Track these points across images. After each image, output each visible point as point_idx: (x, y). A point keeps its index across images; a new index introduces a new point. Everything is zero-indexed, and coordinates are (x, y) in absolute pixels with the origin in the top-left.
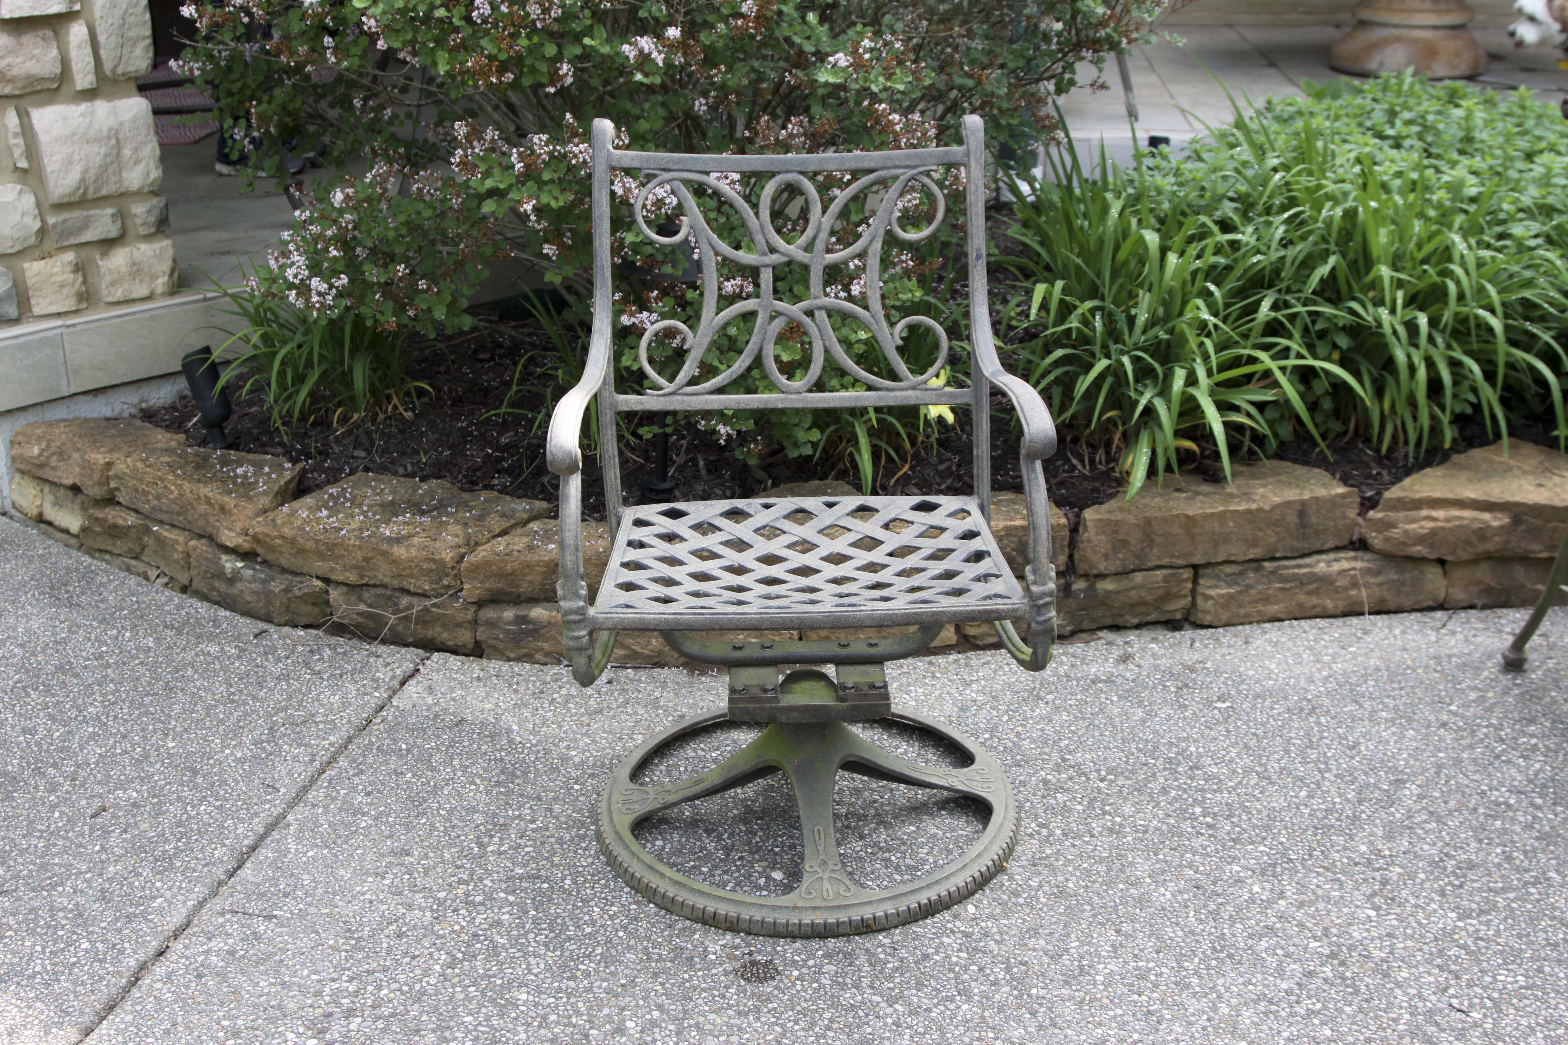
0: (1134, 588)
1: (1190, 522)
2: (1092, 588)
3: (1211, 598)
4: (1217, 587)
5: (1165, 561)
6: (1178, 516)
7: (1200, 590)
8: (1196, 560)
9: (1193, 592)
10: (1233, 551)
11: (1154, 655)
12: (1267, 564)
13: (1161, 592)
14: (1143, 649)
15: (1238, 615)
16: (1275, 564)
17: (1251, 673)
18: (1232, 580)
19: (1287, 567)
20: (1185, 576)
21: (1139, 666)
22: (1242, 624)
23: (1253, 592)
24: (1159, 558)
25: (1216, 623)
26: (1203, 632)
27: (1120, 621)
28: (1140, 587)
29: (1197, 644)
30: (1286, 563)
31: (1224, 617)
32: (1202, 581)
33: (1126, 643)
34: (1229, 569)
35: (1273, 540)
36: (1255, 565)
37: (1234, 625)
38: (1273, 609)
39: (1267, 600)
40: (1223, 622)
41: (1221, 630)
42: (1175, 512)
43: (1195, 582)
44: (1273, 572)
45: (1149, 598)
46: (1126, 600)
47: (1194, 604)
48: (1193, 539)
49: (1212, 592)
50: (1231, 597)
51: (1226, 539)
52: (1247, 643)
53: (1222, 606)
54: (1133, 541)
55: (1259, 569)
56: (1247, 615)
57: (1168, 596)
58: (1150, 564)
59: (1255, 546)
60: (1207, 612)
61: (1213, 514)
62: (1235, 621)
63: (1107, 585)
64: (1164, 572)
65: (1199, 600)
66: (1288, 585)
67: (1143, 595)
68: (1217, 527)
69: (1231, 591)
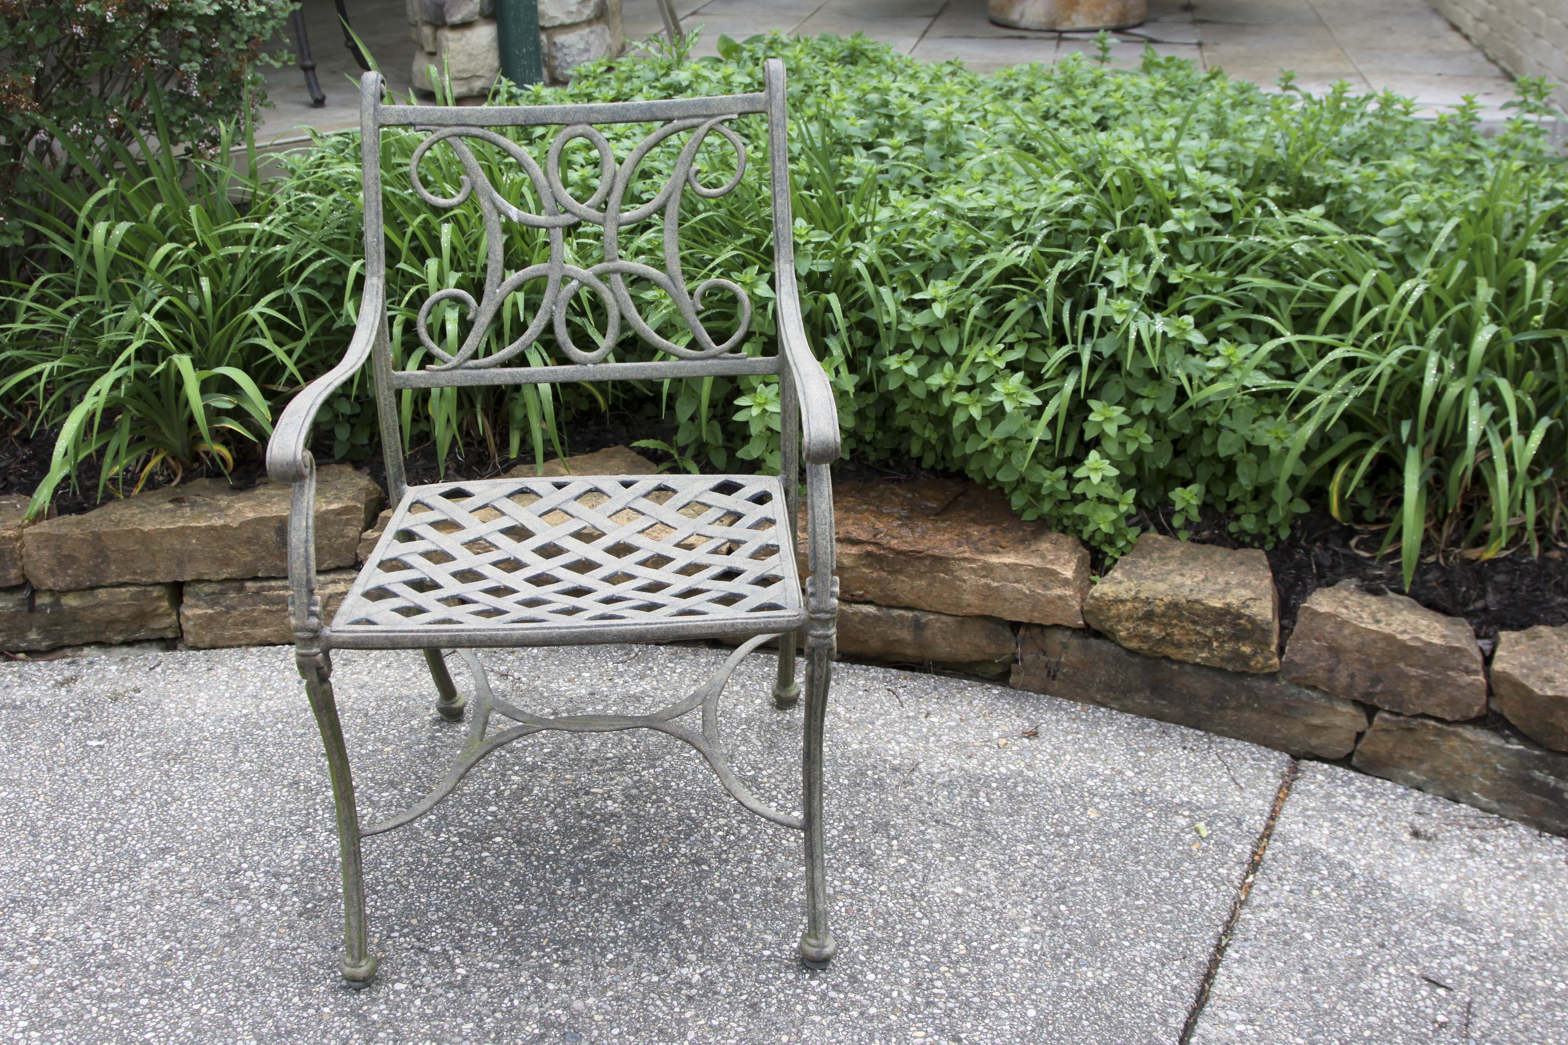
0: (100, 605)
1: (146, 538)
2: (56, 603)
3: (189, 618)
4: (197, 606)
5: (127, 578)
6: (132, 531)
7: (182, 608)
8: (160, 579)
12: (249, 584)
15: (224, 638)
16: (259, 584)
18: (213, 600)
19: (271, 588)
20: (156, 594)
22: (230, 647)
23: (235, 613)
24: (119, 575)
25: (200, 645)
27: (103, 638)
28: (103, 604)
30: (273, 583)
31: (207, 639)
32: (183, 600)
34: (207, 589)
35: (249, 559)
36: (237, 584)
37: (222, 648)
38: (261, 632)
39: (253, 622)
40: (207, 644)
44: (258, 593)
45: (123, 616)
46: (97, 616)
48: (153, 556)
49: (189, 613)
50: (211, 618)
53: (202, 627)
54: (83, 557)
55: (241, 589)
56: (234, 638)
58: (110, 581)
59: (228, 565)
60: (189, 633)
61: (169, 530)
62: (221, 643)
63: (71, 601)
64: (133, 589)
65: (182, 620)
66: (275, 608)
67: (114, 612)
68: (177, 544)
69: (210, 611)
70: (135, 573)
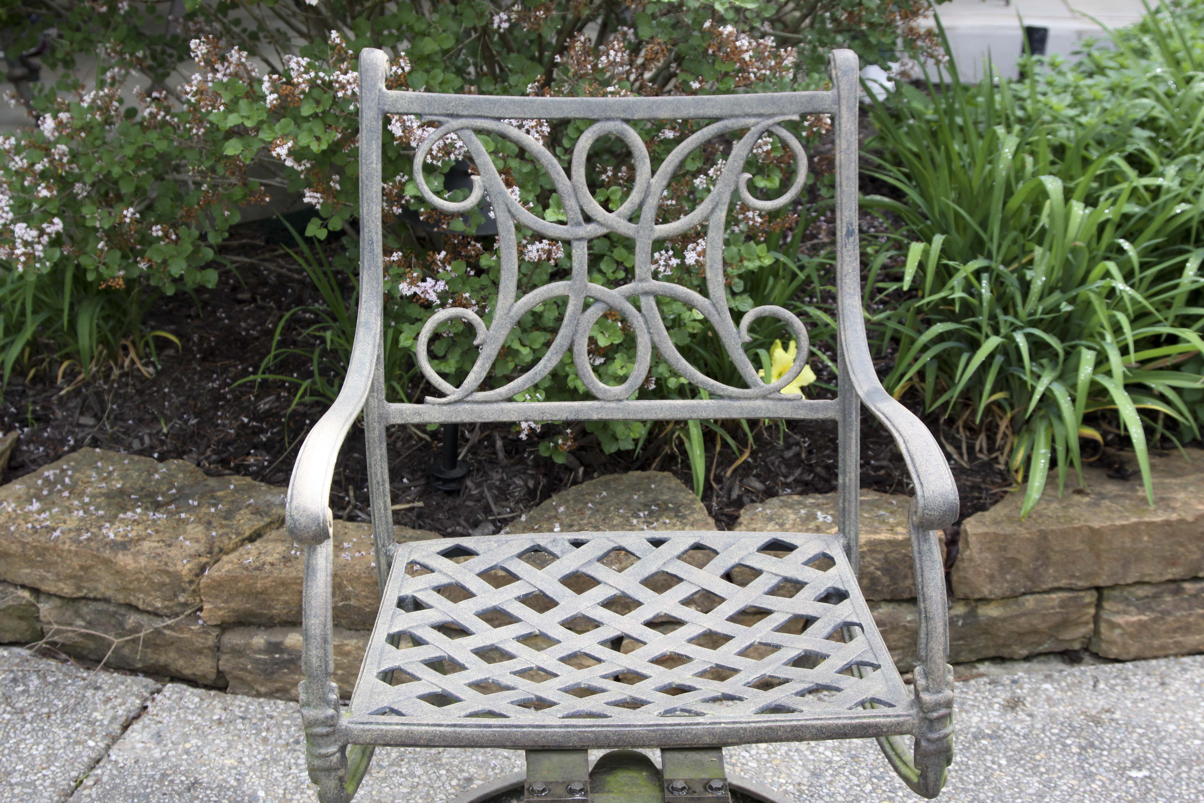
0: (1024, 614)
1: (1095, 537)
2: (972, 614)
3: (1119, 626)
4: (1125, 613)
5: (1063, 583)
6: (1080, 529)
7: (1104, 615)
8: (1101, 582)
9: (1096, 619)
10: (1147, 571)
11: (1049, 699)
12: (1187, 586)
13: (1058, 619)
14: (1035, 691)
15: (1152, 647)
16: (1199, 586)
17: (1171, 727)
18: (1144, 605)
20: (1088, 600)
21: (1031, 715)
22: (1156, 657)
23: (1170, 619)
24: (1056, 579)
25: (1124, 657)
26: (1108, 667)
27: (1005, 653)
28: (1032, 613)
29: (1102, 685)
31: (1134, 650)
32: (1106, 605)
33: (1014, 682)
34: (1141, 592)
35: (1196, 557)
36: (1172, 586)
37: (1145, 659)
38: (1194, 640)
39: (1187, 629)
40: (1132, 656)
41: (1129, 665)
42: (1077, 524)
43: (1099, 605)
44: (1195, 596)
45: (1043, 626)
46: (1014, 628)
47: (1096, 632)
48: (1098, 556)
49: (1120, 620)
50: (1143, 625)
51: (1139, 557)
52: (1163, 684)
53: (1132, 636)
54: (1025, 559)
55: (1178, 591)
56: (1162, 647)
57: (1065, 624)
58: (1044, 587)
59: (1174, 565)
60: (1113, 643)
61: (1123, 527)
62: (1147, 654)
63: (991, 611)
64: (1061, 595)
65: (1104, 628)
67: (1035, 622)
68: (1128, 542)
69: (1144, 618)
70: (1073, 576)
